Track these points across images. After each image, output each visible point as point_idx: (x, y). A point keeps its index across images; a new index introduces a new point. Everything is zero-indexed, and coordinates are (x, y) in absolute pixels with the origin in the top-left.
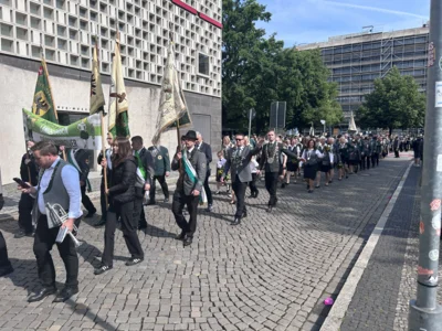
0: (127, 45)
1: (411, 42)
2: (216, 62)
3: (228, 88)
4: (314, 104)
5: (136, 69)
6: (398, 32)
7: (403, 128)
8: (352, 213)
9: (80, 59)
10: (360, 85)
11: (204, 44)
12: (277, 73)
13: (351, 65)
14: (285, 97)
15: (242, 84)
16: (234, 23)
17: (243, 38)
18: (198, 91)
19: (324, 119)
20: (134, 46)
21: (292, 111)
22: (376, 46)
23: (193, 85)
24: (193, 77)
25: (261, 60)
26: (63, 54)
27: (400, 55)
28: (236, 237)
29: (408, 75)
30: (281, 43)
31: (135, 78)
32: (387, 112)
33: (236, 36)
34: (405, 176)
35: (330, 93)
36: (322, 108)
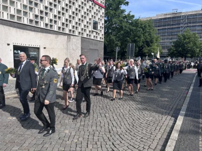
0: (58, 15)
1: (195, 17)
2: (101, 24)
3: (107, 37)
4: (148, 45)
5: (62, 27)
6: (190, 12)
7: (191, 57)
8: (167, 101)
9: (34, 21)
10: (170, 37)
11: (96, 16)
12: (131, 30)
13: (167, 27)
14: (134, 41)
15: (114, 36)
16: (111, 7)
17: (115, 14)
18: (92, 38)
19: (153, 52)
20: (61, 15)
21: (137, 49)
22: (179, 19)
23: (90, 35)
24: (90, 31)
25: (123, 24)
26: (25, 19)
27: (190, 23)
28: (103, 115)
29: (194, 32)
30: (133, 16)
31: (61, 31)
32: (184, 50)
33: (112, 12)
34: (194, 81)
35: (156, 40)
36: (153, 47)
